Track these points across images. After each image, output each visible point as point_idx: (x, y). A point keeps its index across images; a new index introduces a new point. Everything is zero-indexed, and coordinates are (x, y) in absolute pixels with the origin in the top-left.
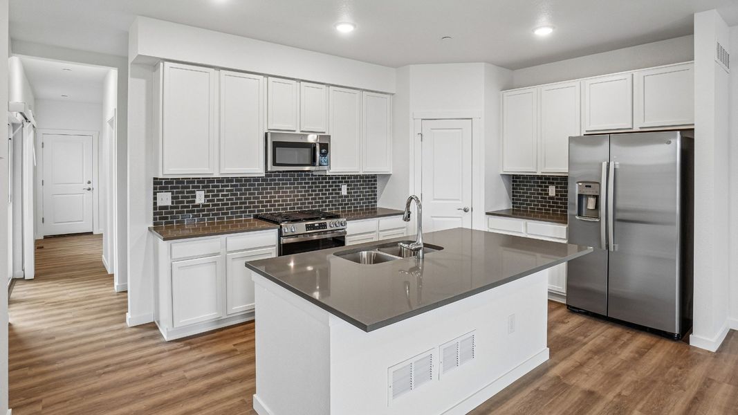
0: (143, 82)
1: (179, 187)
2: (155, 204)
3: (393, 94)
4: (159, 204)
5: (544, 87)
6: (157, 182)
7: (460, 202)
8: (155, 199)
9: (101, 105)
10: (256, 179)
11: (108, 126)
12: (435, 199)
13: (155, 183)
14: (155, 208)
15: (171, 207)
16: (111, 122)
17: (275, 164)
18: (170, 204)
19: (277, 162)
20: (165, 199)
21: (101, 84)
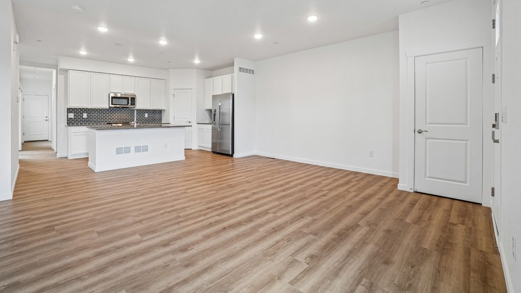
0: (63, 76)
1: (77, 111)
2: (68, 117)
3: (166, 80)
4: (69, 117)
5: (215, 78)
6: (68, 109)
7: (187, 119)
8: (68, 115)
9: (51, 81)
10: (106, 109)
11: (53, 91)
12: (179, 118)
13: (68, 110)
14: (68, 119)
15: (74, 119)
16: (54, 89)
17: (112, 104)
18: (73, 117)
20: (71, 115)
21: (51, 74)
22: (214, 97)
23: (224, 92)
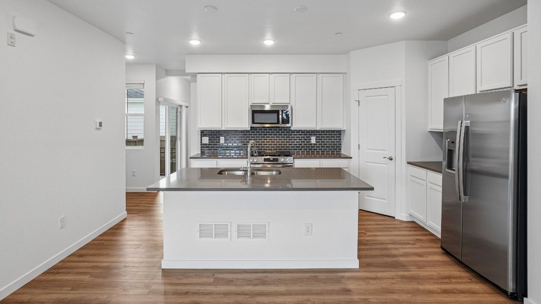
2: (201, 142)
3: (346, 73)
4: (203, 143)
7: (387, 152)
8: (201, 140)
10: (247, 131)
12: (368, 149)
13: (201, 132)
14: (201, 145)
15: (209, 144)
17: (253, 123)
18: (208, 143)
19: (255, 122)
20: (206, 140)
22: (449, 102)
23: (480, 89)
